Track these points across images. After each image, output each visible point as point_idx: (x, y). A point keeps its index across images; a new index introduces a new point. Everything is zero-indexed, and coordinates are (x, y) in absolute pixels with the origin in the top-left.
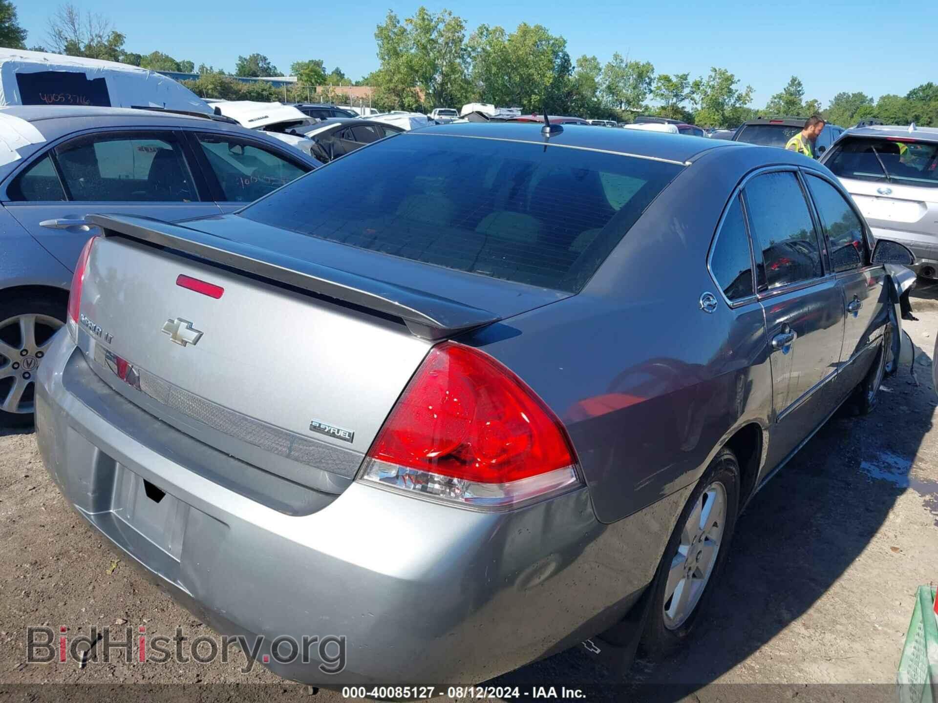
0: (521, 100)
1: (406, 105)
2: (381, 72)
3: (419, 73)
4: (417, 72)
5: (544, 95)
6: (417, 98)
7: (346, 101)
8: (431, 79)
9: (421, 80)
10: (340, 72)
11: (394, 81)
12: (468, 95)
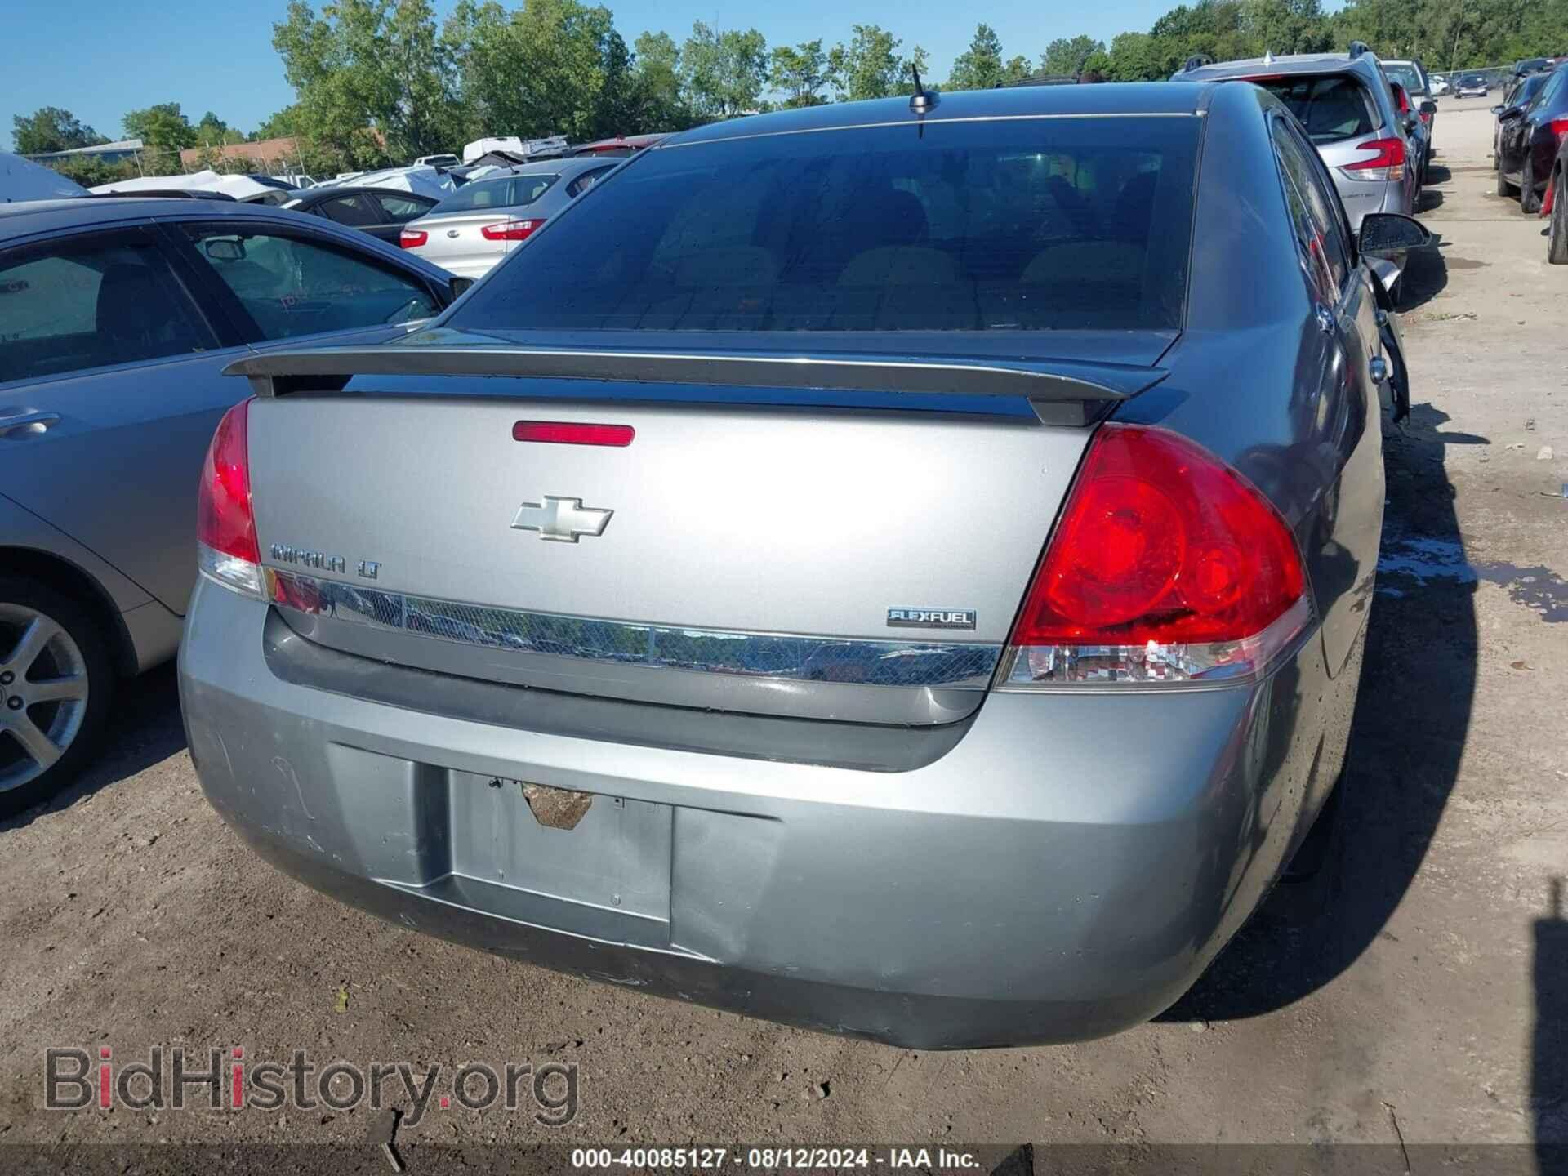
0: (555, 122)
1: (361, 160)
2: (301, 109)
3: (370, 102)
4: (366, 99)
5: (594, 109)
6: (376, 147)
7: (248, 170)
8: (395, 110)
9: (376, 112)
10: (217, 121)
11: (328, 121)
12: (465, 128)
